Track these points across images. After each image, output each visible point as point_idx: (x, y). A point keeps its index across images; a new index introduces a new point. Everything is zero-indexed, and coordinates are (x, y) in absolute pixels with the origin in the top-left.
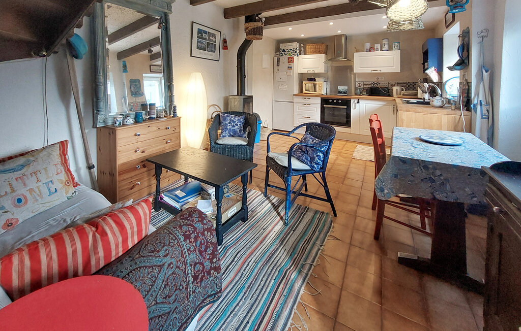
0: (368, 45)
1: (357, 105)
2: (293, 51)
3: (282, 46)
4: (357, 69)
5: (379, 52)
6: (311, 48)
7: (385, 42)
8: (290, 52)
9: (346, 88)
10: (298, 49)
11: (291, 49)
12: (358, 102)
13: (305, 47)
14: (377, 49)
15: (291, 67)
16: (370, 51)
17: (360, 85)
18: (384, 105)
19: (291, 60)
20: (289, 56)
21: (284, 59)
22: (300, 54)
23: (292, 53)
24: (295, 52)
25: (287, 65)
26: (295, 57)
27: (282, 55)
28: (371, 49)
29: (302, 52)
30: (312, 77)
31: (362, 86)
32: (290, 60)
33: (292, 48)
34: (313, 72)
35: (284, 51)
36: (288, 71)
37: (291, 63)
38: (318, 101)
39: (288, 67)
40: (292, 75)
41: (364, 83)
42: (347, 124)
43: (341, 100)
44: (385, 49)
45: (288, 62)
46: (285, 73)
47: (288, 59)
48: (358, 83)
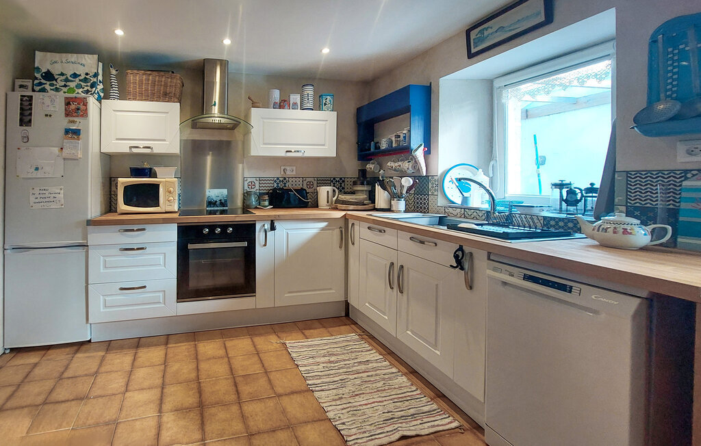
0: (276, 95)
2: (85, 80)
3: (44, 61)
4: (258, 147)
5: (299, 113)
6: (141, 81)
7: (309, 91)
8: (72, 85)
9: (225, 192)
10: (100, 78)
11: (75, 75)
12: (273, 228)
13: (121, 78)
14: (295, 106)
15: (76, 133)
16: (281, 107)
17: (252, 184)
18: (323, 229)
19: (76, 108)
20: (67, 95)
21: (49, 103)
22: (107, 97)
23: (79, 86)
24: (93, 86)
25: (64, 123)
26: (92, 102)
27: (43, 90)
28: (283, 104)
29: (115, 91)
30: (146, 166)
31: (257, 187)
32: (73, 107)
33: (81, 71)
34: (148, 151)
35: (49, 76)
36: (68, 143)
37: (75, 119)
38: (170, 234)
39: (67, 131)
40: (80, 156)
41: (260, 179)
42: (246, 286)
43: (220, 226)
44: (310, 105)
45: (67, 115)
46: (56, 150)
47: (68, 104)
48: (249, 180)
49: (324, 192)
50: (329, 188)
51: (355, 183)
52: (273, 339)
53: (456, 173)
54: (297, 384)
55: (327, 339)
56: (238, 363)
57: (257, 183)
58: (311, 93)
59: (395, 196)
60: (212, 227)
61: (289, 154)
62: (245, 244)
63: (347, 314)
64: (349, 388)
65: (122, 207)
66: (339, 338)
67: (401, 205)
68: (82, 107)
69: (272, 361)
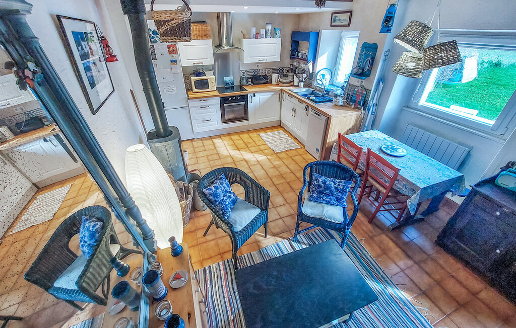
0: (254, 30)
1: (253, 98)
4: (247, 59)
5: (264, 40)
9: (232, 78)
12: (254, 96)
14: (263, 37)
15: (175, 61)
16: (256, 37)
17: (244, 74)
18: (273, 95)
20: (168, 44)
21: (161, 48)
25: (169, 57)
27: (155, 41)
28: (257, 35)
30: (202, 71)
31: (246, 75)
32: (171, 49)
35: (155, 33)
36: (173, 67)
37: (173, 55)
38: (217, 101)
39: (172, 61)
40: (179, 72)
41: (247, 71)
42: (245, 118)
43: (239, 96)
44: (269, 35)
45: (170, 54)
46: (169, 70)
47: (169, 48)
48: (243, 71)
49: (275, 76)
50: (276, 75)
51: (288, 72)
52: (255, 134)
53: (321, 72)
54: (263, 143)
55: (273, 133)
56: (245, 140)
57: (246, 73)
58: (270, 28)
59: (300, 81)
60: (232, 97)
61: (260, 61)
62: (245, 103)
63: (280, 125)
64: (277, 143)
65: (195, 90)
66: (276, 132)
67: (302, 84)
68: (174, 49)
69: (255, 139)
